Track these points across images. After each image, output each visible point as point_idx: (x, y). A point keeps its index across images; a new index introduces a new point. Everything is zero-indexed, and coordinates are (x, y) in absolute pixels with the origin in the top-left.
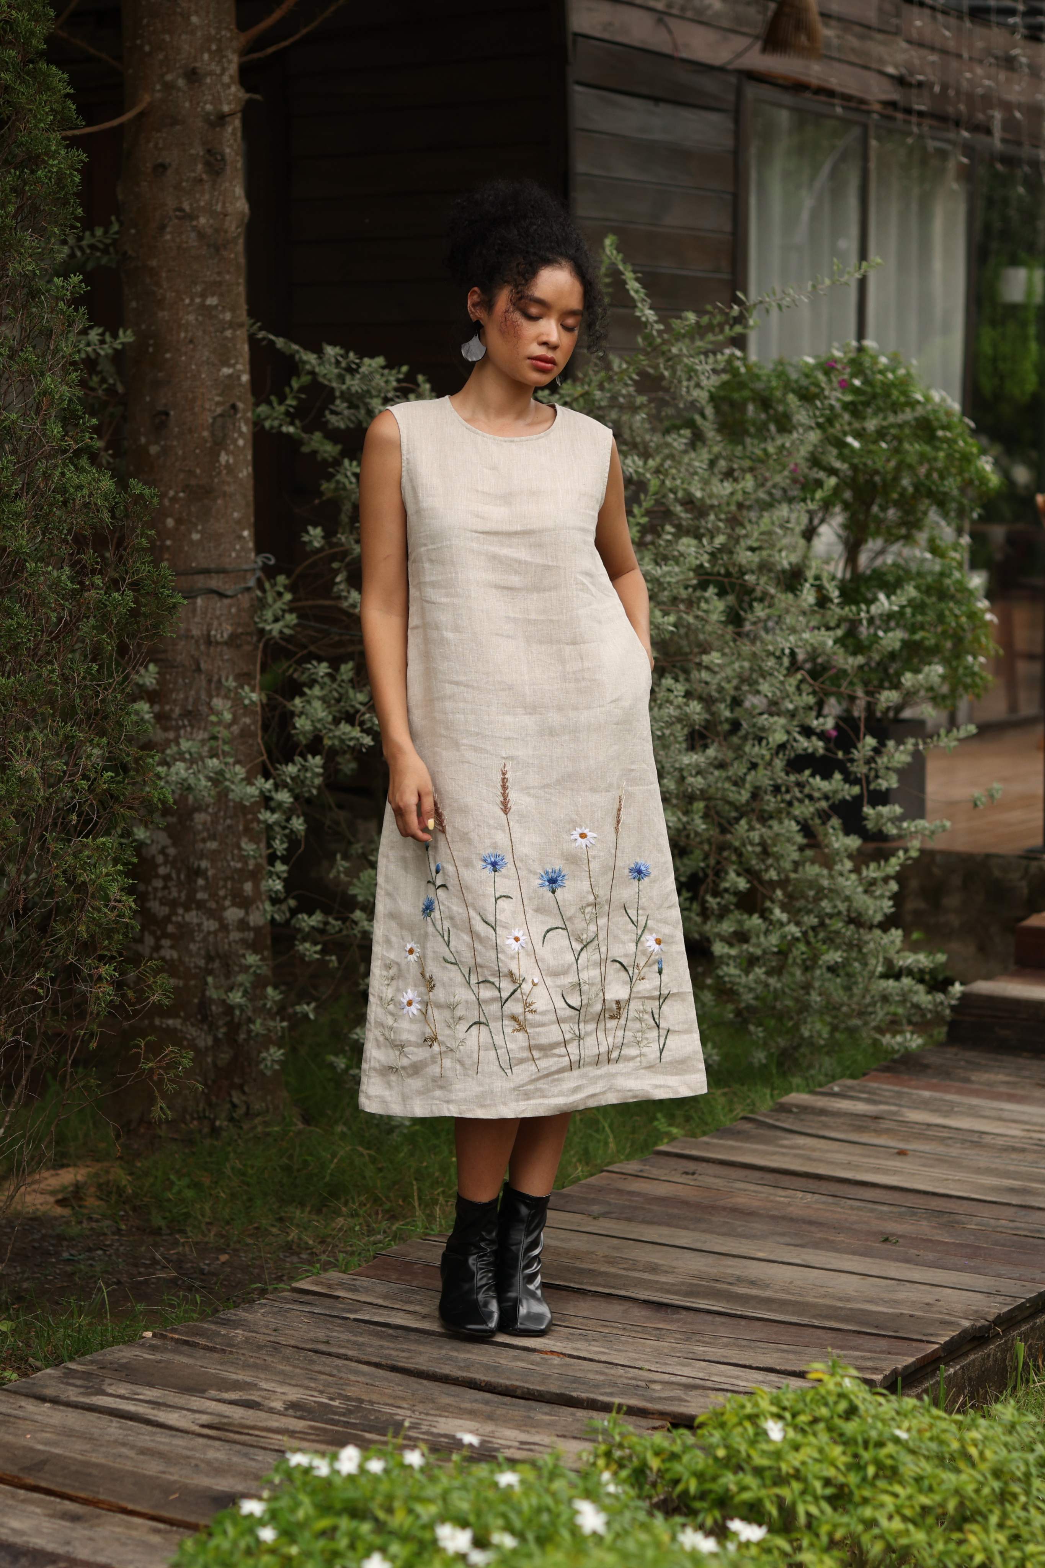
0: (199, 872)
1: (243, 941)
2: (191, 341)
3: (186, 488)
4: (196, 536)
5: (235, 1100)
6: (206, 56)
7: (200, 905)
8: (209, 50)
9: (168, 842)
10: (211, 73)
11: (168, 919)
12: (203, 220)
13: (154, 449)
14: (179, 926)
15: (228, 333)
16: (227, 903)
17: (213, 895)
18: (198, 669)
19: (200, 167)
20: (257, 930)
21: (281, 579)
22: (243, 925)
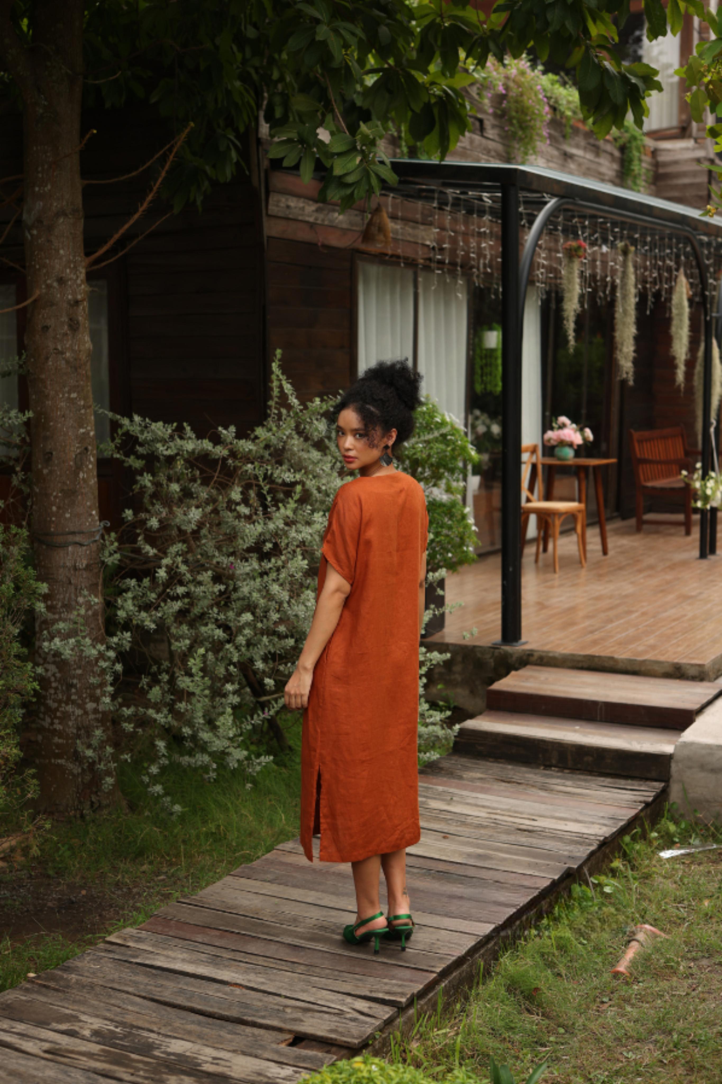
0: (72, 686)
1: (97, 720)
2: (64, 416)
3: (62, 491)
4: (68, 515)
5: (93, 799)
6: (68, 271)
7: (73, 702)
8: (70, 267)
9: (56, 670)
10: (71, 279)
11: (57, 709)
12: (68, 354)
13: (45, 471)
14: (63, 713)
15: (83, 411)
16: (87, 700)
17: (80, 697)
18: (70, 583)
19: (66, 327)
20: (104, 713)
21: (113, 535)
22: (96, 711)
